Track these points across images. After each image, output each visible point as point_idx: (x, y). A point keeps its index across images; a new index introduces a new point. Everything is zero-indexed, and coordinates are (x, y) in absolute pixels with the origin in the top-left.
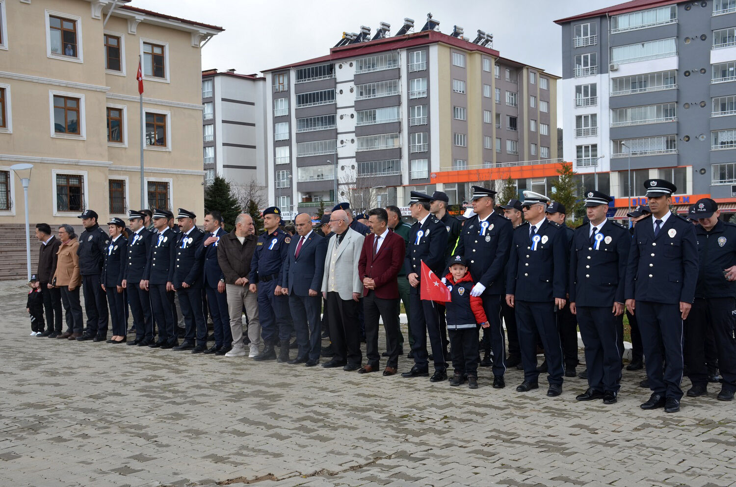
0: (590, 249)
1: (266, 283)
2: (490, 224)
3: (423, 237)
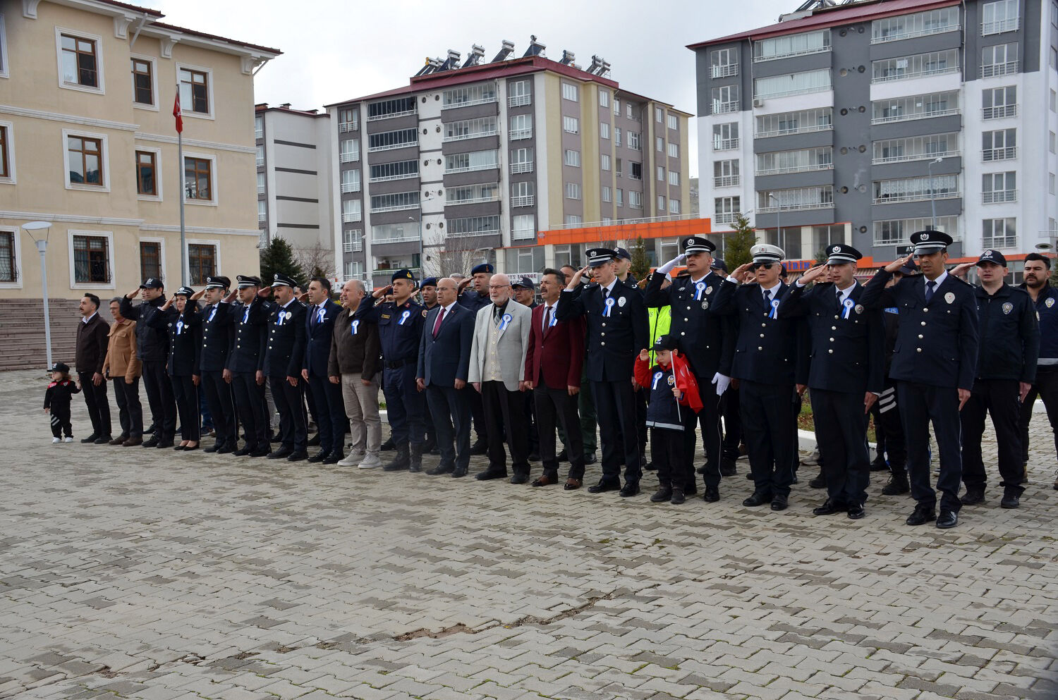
0: (836, 317)
1: (394, 371)
2: (707, 286)
3: (616, 306)
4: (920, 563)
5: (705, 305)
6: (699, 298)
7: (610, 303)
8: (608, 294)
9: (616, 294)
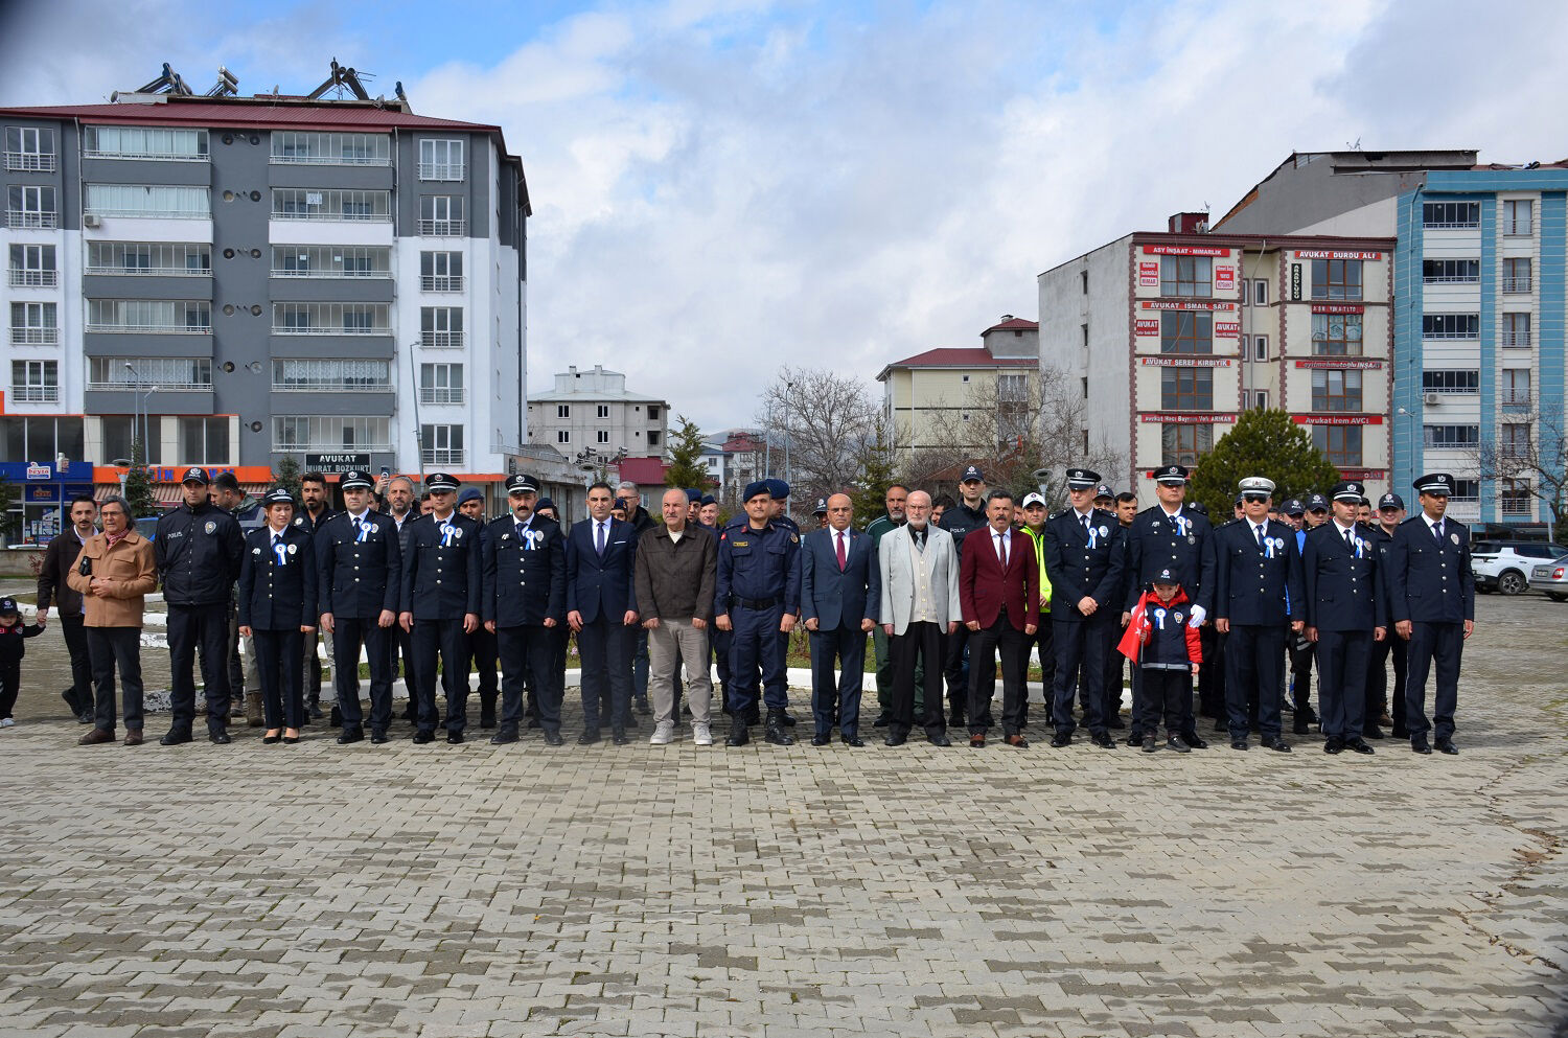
3: (1098, 537)
4: (1443, 779)
5: (1192, 540)
6: (1184, 534)
7: (1093, 533)
8: (1088, 524)
9: (1096, 524)
